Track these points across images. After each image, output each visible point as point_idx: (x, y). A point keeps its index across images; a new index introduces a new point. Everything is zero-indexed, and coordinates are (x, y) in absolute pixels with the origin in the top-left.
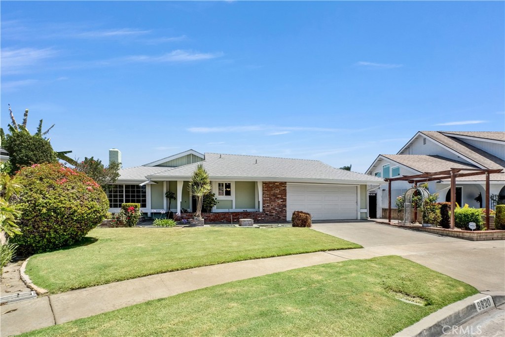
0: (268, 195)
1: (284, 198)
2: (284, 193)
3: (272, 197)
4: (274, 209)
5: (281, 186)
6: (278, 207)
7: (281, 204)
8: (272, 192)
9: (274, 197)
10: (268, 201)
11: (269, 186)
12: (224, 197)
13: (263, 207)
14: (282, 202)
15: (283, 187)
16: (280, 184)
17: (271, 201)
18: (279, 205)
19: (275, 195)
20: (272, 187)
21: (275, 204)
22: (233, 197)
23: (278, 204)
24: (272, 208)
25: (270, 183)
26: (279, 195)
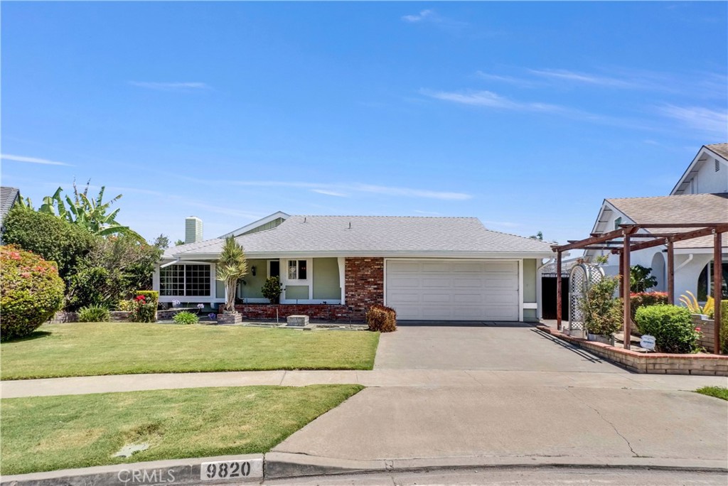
0: (352, 278)
1: (379, 282)
2: (379, 274)
3: (359, 282)
4: (362, 301)
5: (374, 263)
6: (369, 298)
7: (375, 293)
8: (360, 274)
9: (363, 281)
10: (353, 288)
11: (354, 264)
13: (346, 297)
14: (375, 289)
15: (378, 265)
16: (372, 260)
17: (357, 287)
18: (371, 295)
19: (363, 278)
20: (359, 266)
21: (363, 293)
22: (309, 282)
23: (370, 292)
24: (359, 299)
25: (356, 259)
26: (371, 278)
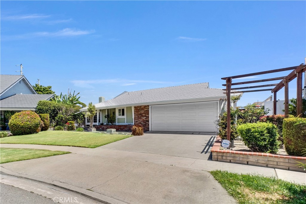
0: (137, 114)
1: (147, 116)
2: (147, 112)
3: (139, 116)
4: (140, 123)
5: (145, 108)
6: (143, 122)
7: (145, 120)
8: (139, 113)
9: (141, 116)
10: (137, 118)
12: (121, 117)
13: (134, 122)
14: (145, 118)
15: (146, 108)
16: (144, 107)
17: (139, 118)
18: (144, 121)
19: (141, 114)
20: (139, 109)
21: (141, 120)
22: (125, 117)
23: (143, 120)
24: (139, 123)
25: (138, 107)
26: (144, 114)
